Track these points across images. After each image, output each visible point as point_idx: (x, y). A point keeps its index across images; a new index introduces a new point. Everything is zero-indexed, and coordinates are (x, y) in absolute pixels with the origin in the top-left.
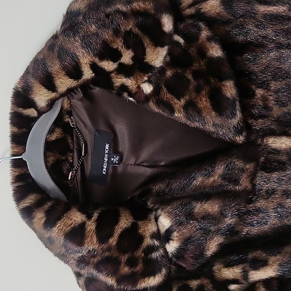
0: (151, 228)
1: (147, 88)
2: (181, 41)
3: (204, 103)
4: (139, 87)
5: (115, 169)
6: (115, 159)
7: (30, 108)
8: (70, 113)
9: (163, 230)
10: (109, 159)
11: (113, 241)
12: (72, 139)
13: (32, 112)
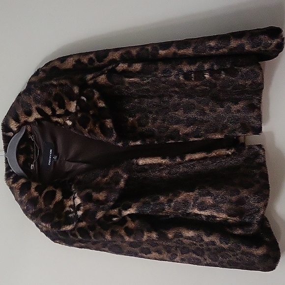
0: (70, 203)
1: (69, 123)
2: (85, 99)
3: (98, 130)
4: (64, 122)
5: (55, 163)
6: (55, 158)
7: (9, 132)
8: (31, 134)
9: (76, 204)
10: (52, 157)
11: (51, 206)
12: (33, 147)
13: (11, 134)
